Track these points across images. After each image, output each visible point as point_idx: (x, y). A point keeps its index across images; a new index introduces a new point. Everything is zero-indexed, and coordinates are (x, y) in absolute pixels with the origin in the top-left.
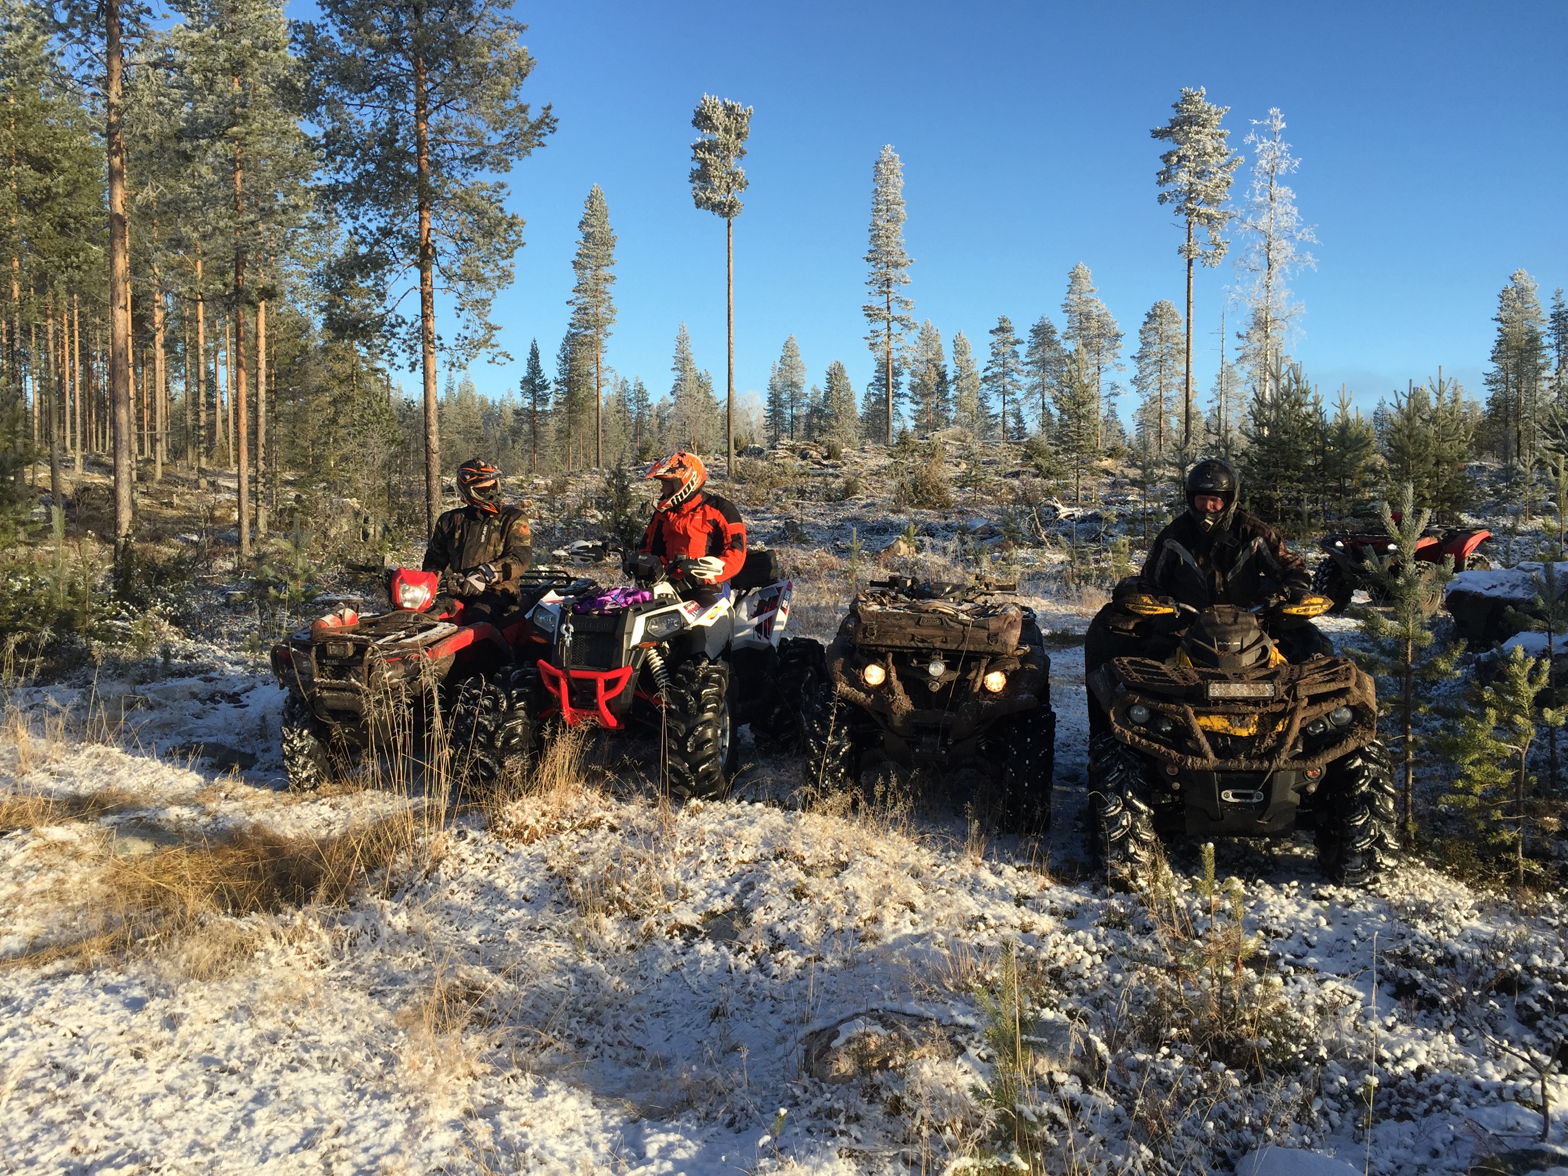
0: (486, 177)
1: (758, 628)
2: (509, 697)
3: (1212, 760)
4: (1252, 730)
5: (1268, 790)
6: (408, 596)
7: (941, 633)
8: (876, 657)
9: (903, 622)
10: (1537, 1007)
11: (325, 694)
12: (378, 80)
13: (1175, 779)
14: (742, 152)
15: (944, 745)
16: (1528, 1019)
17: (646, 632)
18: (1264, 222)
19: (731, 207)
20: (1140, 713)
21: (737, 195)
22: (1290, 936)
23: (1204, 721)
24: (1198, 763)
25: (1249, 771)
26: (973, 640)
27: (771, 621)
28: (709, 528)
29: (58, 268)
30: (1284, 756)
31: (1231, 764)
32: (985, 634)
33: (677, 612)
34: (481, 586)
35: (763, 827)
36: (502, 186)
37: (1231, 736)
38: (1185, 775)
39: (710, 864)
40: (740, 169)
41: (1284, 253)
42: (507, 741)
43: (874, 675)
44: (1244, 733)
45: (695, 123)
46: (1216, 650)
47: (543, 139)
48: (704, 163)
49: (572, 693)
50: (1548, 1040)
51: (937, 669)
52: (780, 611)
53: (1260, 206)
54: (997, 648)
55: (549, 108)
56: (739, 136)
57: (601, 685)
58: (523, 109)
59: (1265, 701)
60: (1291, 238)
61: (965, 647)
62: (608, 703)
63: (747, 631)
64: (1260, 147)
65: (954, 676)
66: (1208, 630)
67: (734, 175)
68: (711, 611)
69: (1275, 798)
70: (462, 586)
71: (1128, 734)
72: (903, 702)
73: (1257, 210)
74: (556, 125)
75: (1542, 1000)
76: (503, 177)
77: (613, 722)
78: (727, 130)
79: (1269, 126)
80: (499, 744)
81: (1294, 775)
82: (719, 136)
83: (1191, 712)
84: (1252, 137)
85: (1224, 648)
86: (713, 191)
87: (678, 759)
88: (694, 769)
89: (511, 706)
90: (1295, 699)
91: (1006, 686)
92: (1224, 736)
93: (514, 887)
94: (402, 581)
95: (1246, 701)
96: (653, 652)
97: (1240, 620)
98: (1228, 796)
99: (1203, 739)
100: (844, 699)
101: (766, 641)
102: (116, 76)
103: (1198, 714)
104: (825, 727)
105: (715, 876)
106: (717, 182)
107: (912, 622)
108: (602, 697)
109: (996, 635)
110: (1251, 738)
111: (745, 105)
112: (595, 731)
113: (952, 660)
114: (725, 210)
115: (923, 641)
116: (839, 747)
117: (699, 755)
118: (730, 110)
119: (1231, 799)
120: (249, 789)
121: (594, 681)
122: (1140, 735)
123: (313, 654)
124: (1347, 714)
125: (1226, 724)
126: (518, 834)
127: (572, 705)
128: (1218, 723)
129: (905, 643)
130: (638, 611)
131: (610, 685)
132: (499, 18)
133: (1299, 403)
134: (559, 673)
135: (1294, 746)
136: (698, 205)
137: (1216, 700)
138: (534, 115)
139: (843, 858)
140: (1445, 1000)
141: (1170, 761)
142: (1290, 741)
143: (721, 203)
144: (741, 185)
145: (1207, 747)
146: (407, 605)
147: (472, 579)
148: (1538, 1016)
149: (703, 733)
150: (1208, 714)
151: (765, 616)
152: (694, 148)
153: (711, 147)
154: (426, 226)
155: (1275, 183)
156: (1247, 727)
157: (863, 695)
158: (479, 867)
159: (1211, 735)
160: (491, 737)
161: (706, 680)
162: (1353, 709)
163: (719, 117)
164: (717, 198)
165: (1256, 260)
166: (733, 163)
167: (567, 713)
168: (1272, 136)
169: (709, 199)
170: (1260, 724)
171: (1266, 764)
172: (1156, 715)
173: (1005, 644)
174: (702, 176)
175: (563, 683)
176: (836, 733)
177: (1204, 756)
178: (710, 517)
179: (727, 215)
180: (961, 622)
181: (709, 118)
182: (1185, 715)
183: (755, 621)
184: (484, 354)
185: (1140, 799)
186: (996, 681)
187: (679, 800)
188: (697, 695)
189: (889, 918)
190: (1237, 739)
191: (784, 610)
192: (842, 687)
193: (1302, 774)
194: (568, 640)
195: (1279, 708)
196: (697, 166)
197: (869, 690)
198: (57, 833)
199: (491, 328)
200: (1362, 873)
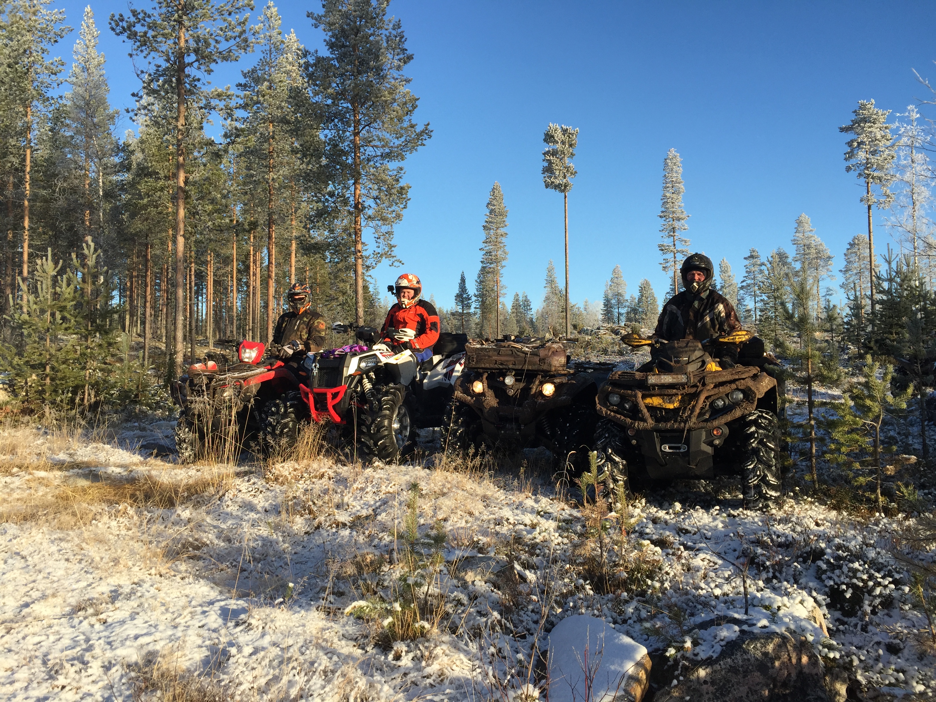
0: (392, 165)
1: (445, 375)
2: (286, 407)
3: (650, 423)
4: (676, 405)
5: (687, 442)
6: (247, 355)
7: (512, 359)
8: (478, 377)
9: (491, 353)
11: (192, 406)
12: (335, 115)
13: (633, 437)
14: (572, 155)
15: (519, 429)
18: (907, 176)
19: (566, 186)
20: (615, 399)
21: (569, 179)
22: (695, 534)
23: (648, 401)
24: (642, 425)
25: (672, 430)
26: (530, 363)
27: (453, 370)
28: (418, 319)
30: (694, 419)
31: (661, 425)
32: (537, 359)
34: (291, 352)
36: (401, 169)
37: (665, 409)
38: (639, 433)
40: (571, 165)
41: (923, 195)
42: (282, 431)
43: (478, 387)
44: (671, 406)
45: (545, 140)
46: (672, 364)
47: (424, 142)
48: (550, 162)
49: (316, 403)
51: (509, 381)
52: (458, 365)
53: (905, 166)
54: (545, 367)
55: (428, 124)
56: (571, 145)
57: (329, 396)
58: (412, 126)
59: (683, 385)
60: (927, 185)
61: (526, 367)
62: (334, 407)
64: (903, 130)
65: (522, 385)
66: (669, 352)
67: (568, 168)
68: (398, 356)
69: (692, 449)
70: (279, 351)
71: (604, 410)
72: (491, 401)
73: (902, 169)
74: (432, 134)
75: (828, 562)
76: (401, 164)
77: (338, 419)
78: (563, 143)
79: (908, 117)
80: (278, 432)
81: (704, 434)
82: (559, 146)
83: (640, 395)
84: (897, 124)
85: (677, 362)
86: (556, 178)
87: (367, 438)
88: (376, 444)
89: (286, 411)
90: (704, 385)
91: (555, 392)
92: (661, 409)
94: (244, 347)
95: (672, 386)
98: (666, 448)
99: (645, 411)
100: (459, 400)
101: (447, 381)
102: (182, 115)
103: (644, 397)
104: (449, 419)
106: (557, 173)
107: (496, 353)
108: (330, 403)
109: (544, 359)
110: (676, 411)
111: (574, 128)
112: (327, 423)
113: (518, 375)
114: (562, 188)
115: (502, 364)
116: (457, 430)
117: (379, 436)
118: (565, 131)
119: (667, 450)
120: (162, 463)
121: (325, 394)
122: (611, 411)
124: (741, 396)
125: (661, 401)
126: (276, 479)
127: (317, 409)
128: (656, 401)
129: (492, 366)
131: (335, 396)
134: (308, 390)
135: (701, 414)
136: (547, 186)
137: (654, 386)
138: (419, 128)
139: (445, 490)
141: (631, 426)
142: (697, 411)
143: (560, 184)
144: (572, 173)
145: (647, 414)
146: (246, 360)
147: (286, 348)
149: (381, 422)
150: (651, 396)
151: (450, 368)
152: (544, 154)
153: (554, 153)
154: (358, 192)
155: (914, 151)
156: (673, 403)
157: (469, 398)
159: (651, 409)
160: (274, 428)
161: (386, 394)
162: (743, 391)
163: (559, 136)
164: (557, 182)
165: (904, 200)
166: (567, 162)
167: (314, 414)
168: (910, 122)
169: (553, 182)
170: (681, 402)
171: (682, 425)
172: (624, 399)
173: (550, 365)
174: (549, 170)
175: (310, 396)
176: (456, 422)
177: (644, 420)
178: (419, 312)
179: (563, 191)
180: (523, 352)
181: (553, 137)
182: (635, 396)
183: (445, 371)
185: (618, 454)
186: (549, 389)
187: (367, 462)
188: (379, 401)
190: (668, 410)
191: (461, 364)
192: (458, 394)
193: (709, 433)
194: (315, 371)
195: (693, 390)
196: (546, 164)
197: (473, 394)
199: (391, 247)
200: (757, 500)
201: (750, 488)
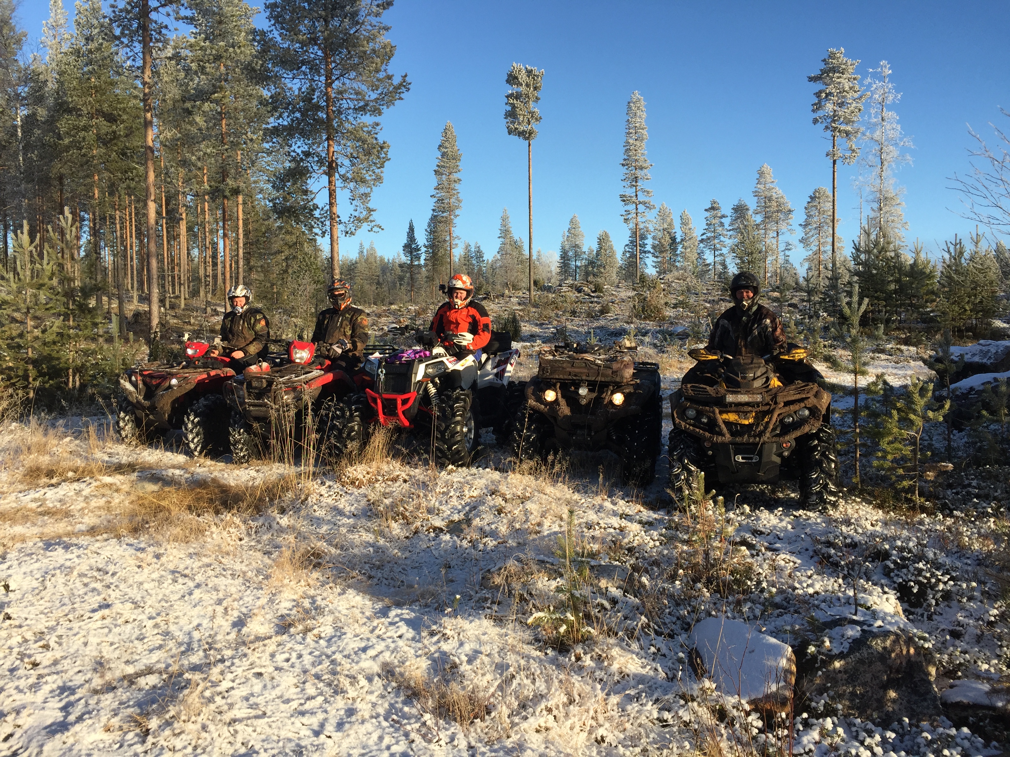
0: (367, 119)
1: (496, 375)
2: (350, 410)
3: (728, 437)
4: (751, 421)
5: (760, 454)
6: (298, 356)
7: (586, 371)
8: (551, 386)
9: (565, 365)
10: (892, 566)
11: (251, 408)
12: (303, 63)
13: (709, 449)
14: (537, 99)
15: (589, 435)
16: (887, 572)
17: (425, 373)
18: (877, 135)
19: (530, 133)
20: (691, 413)
21: (534, 126)
22: (768, 534)
23: (725, 416)
24: (720, 439)
25: (748, 444)
26: (603, 375)
27: (504, 371)
28: (470, 320)
29: (121, 180)
30: (768, 435)
31: (739, 439)
32: (610, 372)
33: (442, 362)
34: (339, 351)
35: (487, 480)
36: (377, 124)
37: (740, 424)
38: (715, 446)
39: (455, 498)
40: (536, 110)
41: (891, 155)
42: (349, 434)
43: (550, 396)
44: (746, 422)
45: (508, 81)
46: (739, 379)
47: (402, 96)
48: (513, 106)
49: (384, 407)
50: (895, 582)
51: (583, 391)
52: (509, 365)
53: (876, 125)
54: (618, 379)
55: (406, 76)
56: (535, 88)
57: (399, 402)
58: (389, 77)
59: (758, 404)
60: (896, 145)
61: (599, 379)
62: (403, 412)
63: (491, 377)
64: (875, 86)
65: (594, 395)
66: (736, 368)
67: (532, 113)
68: (463, 362)
69: (764, 460)
70: (328, 351)
71: (683, 424)
72: (565, 410)
73: (872, 127)
74: (410, 86)
75: (895, 562)
76: (377, 119)
77: (407, 423)
78: (528, 85)
79: (880, 73)
80: (345, 435)
81: (775, 446)
82: (523, 89)
83: (717, 411)
85: (744, 378)
86: (519, 124)
87: (441, 443)
88: (449, 448)
89: (351, 415)
90: (776, 403)
91: (624, 401)
92: (736, 424)
93: (348, 509)
94: (295, 347)
95: (747, 404)
96: (430, 385)
97: (755, 361)
98: (739, 458)
99: (723, 426)
100: (532, 408)
101: (499, 381)
102: (148, 66)
103: (721, 413)
104: (522, 425)
105: (456, 503)
106: (521, 119)
107: (570, 365)
108: (400, 409)
109: (616, 372)
110: (750, 426)
111: (539, 69)
112: (397, 428)
113: (592, 386)
114: (527, 135)
115: (575, 376)
116: (530, 436)
117: (453, 441)
118: (529, 72)
119: (741, 460)
120: (213, 463)
121: (395, 400)
122: (690, 425)
123: (245, 386)
124: (807, 412)
125: (737, 417)
126: (353, 483)
127: (384, 413)
128: (732, 417)
129: (566, 377)
130: (421, 361)
131: (405, 402)
132: (374, 23)
133: (883, 249)
134: (377, 395)
135: (774, 429)
136: (510, 133)
137: (731, 404)
138: (396, 81)
139: (528, 495)
140: (843, 563)
141: (705, 439)
142: (771, 426)
143: (524, 131)
144: (536, 119)
145: (725, 430)
146: (298, 361)
147: (335, 347)
148: (892, 570)
149: (455, 428)
150: (727, 412)
151: (501, 368)
152: (507, 97)
153: (518, 96)
154: (332, 149)
155: (884, 109)
156: (748, 419)
157: (543, 406)
158: (330, 499)
159: (728, 424)
160: (340, 432)
161: (457, 400)
162: (809, 409)
163: (523, 77)
164: (521, 128)
165: (873, 159)
166: (531, 106)
167: (381, 418)
168: (882, 78)
169: (516, 129)
170: (755, 418)
171: (758, 439)
172: (700, 414)
173: (622, 377)
174: (512, 114)
175: (379, 401)
176: (528, 429)
177: (723, 435)
178: (471, 313)
179: (528, 139)
180: (597, 365)
181: (516, 78)
182: (714, 412)
183: (495, 371)
184: (365, 226)
185: (694, 463)
186: (618, 399)
187: (442, 466)
188: (452, 407)
189: (547, 523)
190: (743, 426)
191: (511, 364)
192: (532, 402)
193: (780, 446)
194: (382, 377)
195: (766, 408)
196: (509, 108)
197: (546, 403)
198: (107, 480)
199: (370, 210)
200: (817, 504)
201: (812, 494)
